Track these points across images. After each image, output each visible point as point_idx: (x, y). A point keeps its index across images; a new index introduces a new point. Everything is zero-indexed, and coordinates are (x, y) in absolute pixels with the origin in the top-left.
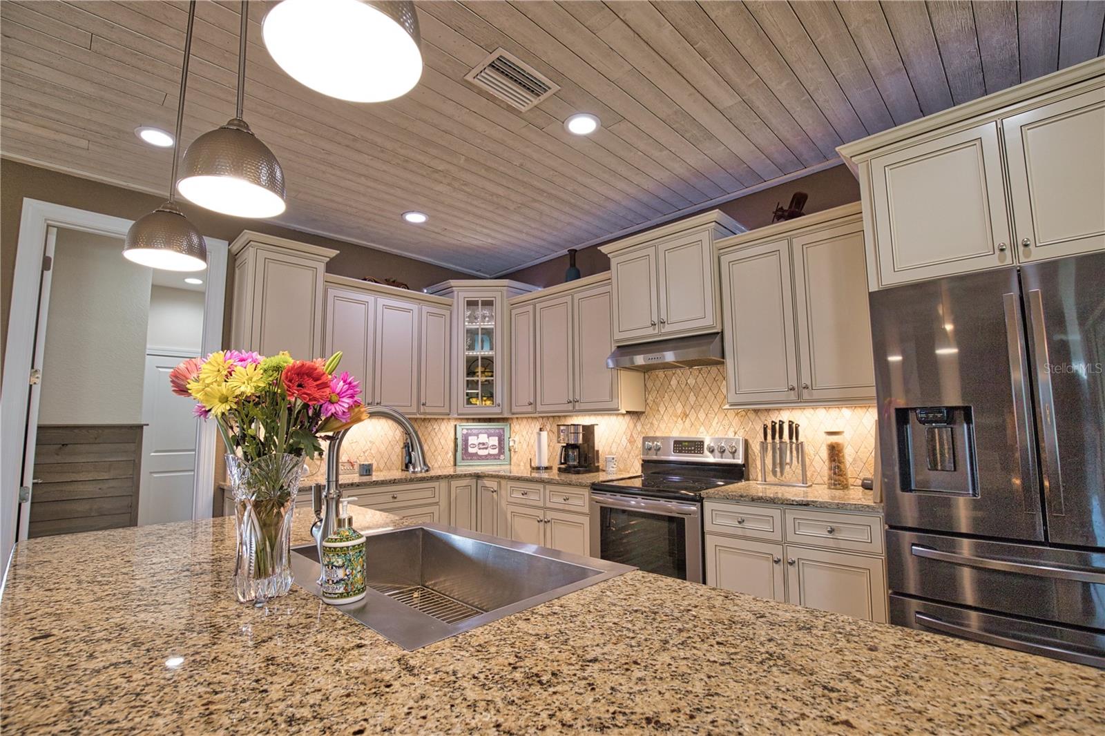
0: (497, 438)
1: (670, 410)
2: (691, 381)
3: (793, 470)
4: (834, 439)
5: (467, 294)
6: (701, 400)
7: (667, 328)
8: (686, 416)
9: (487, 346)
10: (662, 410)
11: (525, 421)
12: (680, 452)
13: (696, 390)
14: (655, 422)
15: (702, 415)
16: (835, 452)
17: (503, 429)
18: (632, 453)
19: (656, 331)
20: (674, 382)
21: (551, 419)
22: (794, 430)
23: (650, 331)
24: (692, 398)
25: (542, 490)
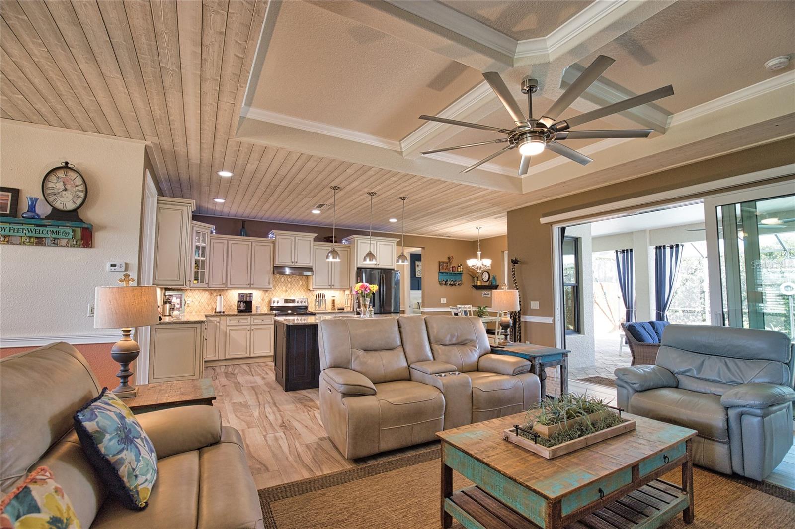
0: (179, 299)
1: (281, 289)
2: (289, 280)
3: (323, 306)
4: (334, 298)
5: (198, 229)
6: (293, 286)
7: (297, 264)
8: (287, 291)
9: (197, 255)
10: (277, 288)
11: (197, 291)
12: (287, 303)
13: (291, 283)
14: (274, 293)
15: (292, 291)
16: (334, 301)
17: (182, 295)
18: (263, 304)
19: (293, 264)
20: (282, 280)
21: (218, 291)
22: (324, 296)
23: (291, 264)
24: (289, 285)
25: (249, 318)
